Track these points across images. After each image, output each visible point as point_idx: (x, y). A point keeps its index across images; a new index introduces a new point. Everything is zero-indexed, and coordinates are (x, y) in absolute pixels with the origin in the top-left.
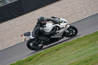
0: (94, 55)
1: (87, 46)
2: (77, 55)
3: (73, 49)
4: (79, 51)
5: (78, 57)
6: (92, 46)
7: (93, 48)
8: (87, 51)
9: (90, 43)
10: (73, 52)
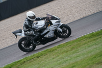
0: (76, 62)
1: (68, 53)
2: (59, 62)
3: (55, 56)
4: (61, 58)
5: (60, 64)
6: (74, 53)
7: (75, 55)
8: (69, 58)
9: (71, 50)
10: (55, 59)
